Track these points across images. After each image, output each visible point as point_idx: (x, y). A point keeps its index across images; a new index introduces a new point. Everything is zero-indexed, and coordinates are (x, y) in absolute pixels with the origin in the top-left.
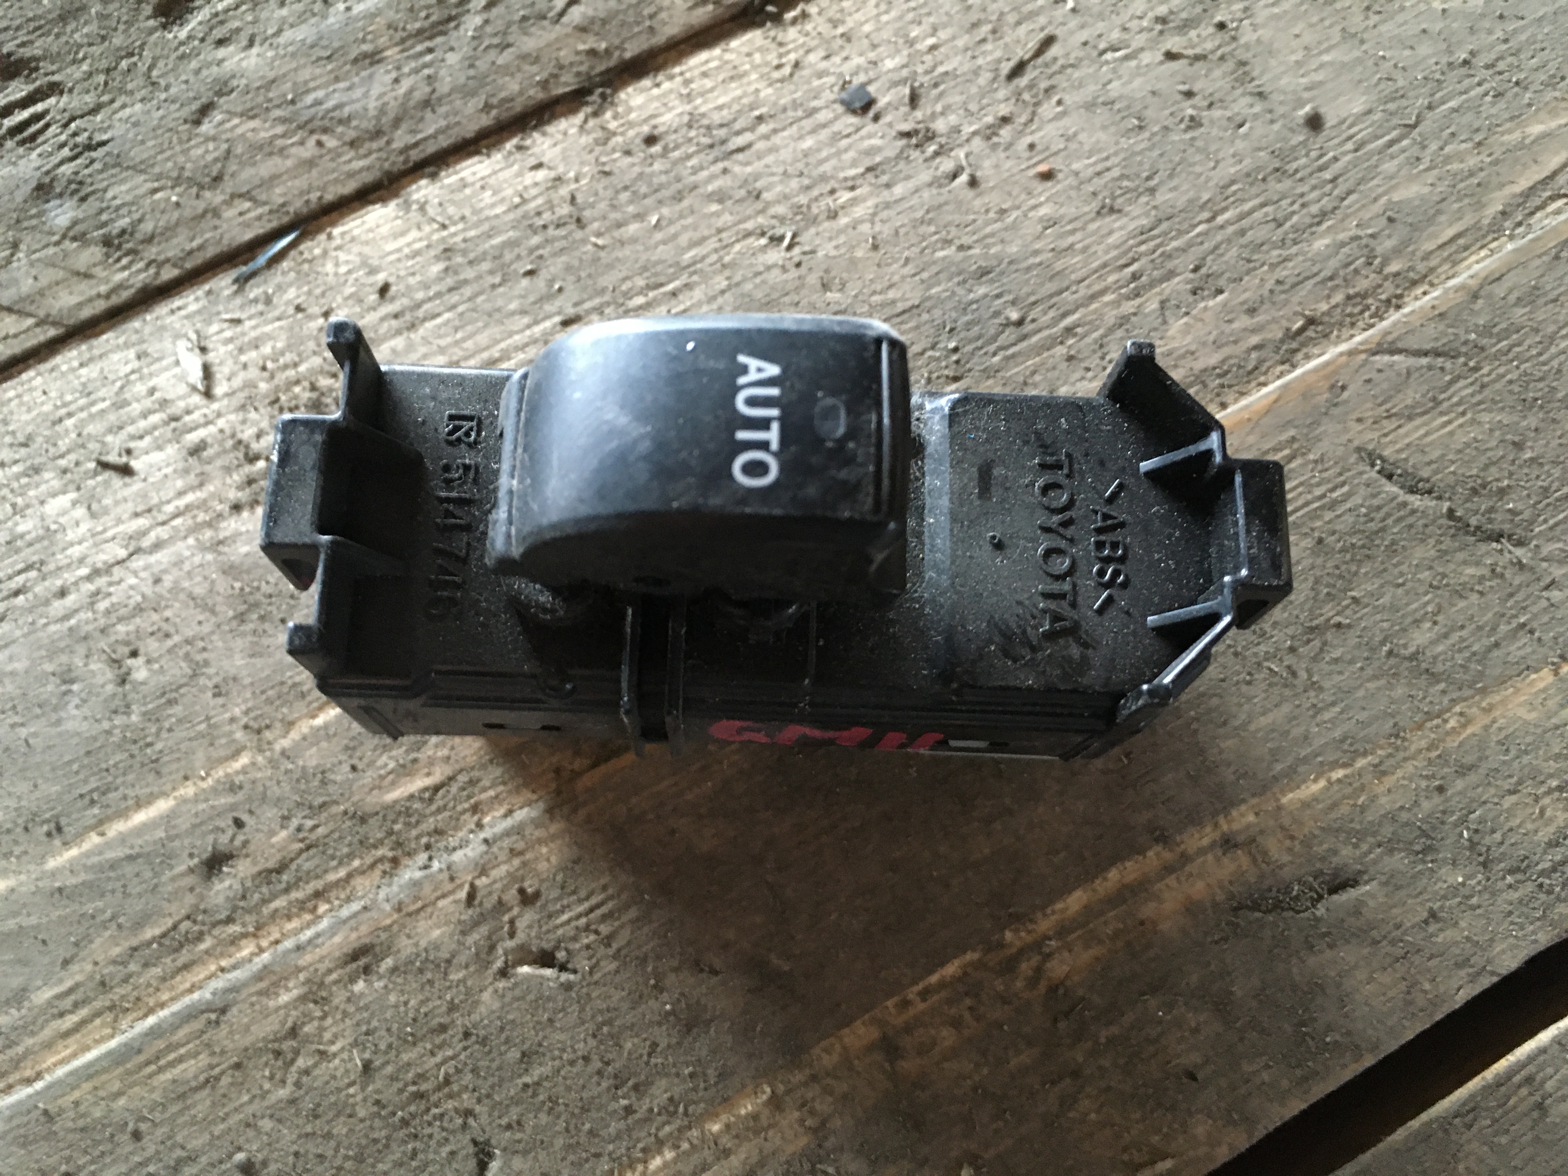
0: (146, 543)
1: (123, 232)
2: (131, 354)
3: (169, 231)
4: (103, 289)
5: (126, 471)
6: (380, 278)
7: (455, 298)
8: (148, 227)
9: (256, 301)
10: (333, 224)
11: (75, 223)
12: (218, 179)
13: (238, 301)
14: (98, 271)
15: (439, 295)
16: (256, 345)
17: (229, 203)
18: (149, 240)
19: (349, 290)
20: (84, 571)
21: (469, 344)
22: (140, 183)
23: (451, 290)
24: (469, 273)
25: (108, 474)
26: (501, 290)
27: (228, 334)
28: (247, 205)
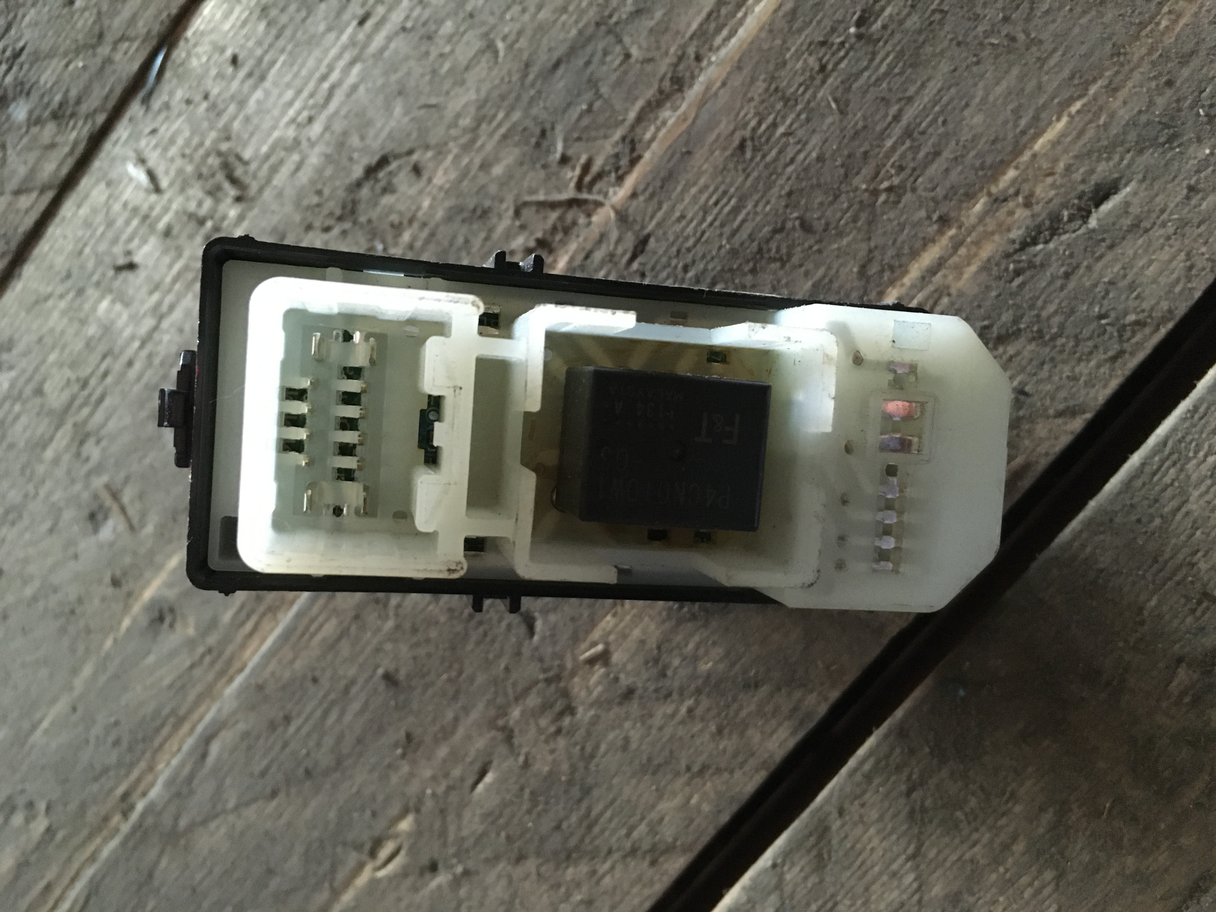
0: (164, 308)
1: (61, 105)
2: (102, 186)
3: (87, 90)
4: (67, 149)
5: (131, 267)
6: (229, 53)
7: (281, 43)
8: (73, 93)
9: (160, 111)
10: (185, 29)
11: (31, 113)
12: (101, 36)
13: (150, 115)
14: (59, 139)
15: (271, 46)
16: (172, 141)
17: (114, 49)
18: (78, 101)
19: (213, 72)
20: (136, 344)
21: (304, 72)
22: (56, 65)
23: (277, 37)
24: (284, 19)
25: (124, 274)
26: (309, 21)
27: (153, 142)
28: (126, 45)
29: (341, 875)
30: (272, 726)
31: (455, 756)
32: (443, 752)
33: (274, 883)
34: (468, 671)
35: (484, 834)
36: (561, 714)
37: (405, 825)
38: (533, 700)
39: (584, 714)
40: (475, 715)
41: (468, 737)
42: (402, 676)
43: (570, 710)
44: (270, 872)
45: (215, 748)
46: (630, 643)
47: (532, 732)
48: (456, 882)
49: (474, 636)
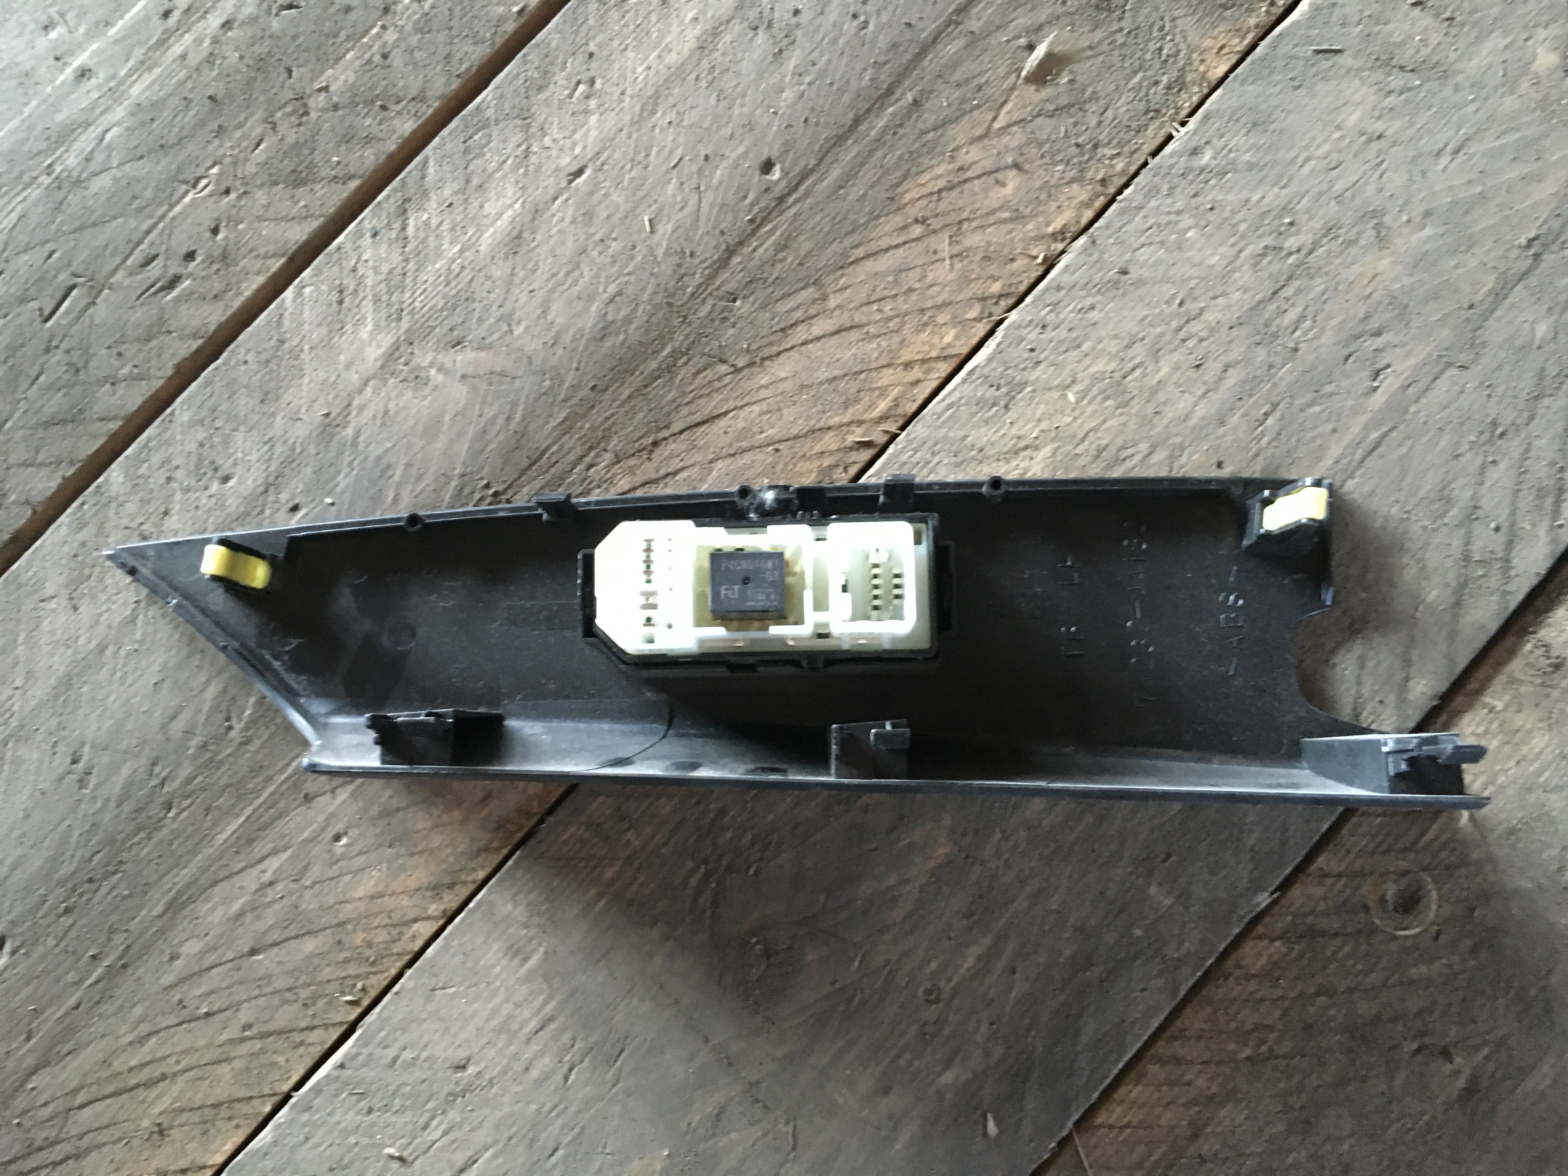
29: (174, 199)
30: (143, 124)
31: (245, 137)
32: (238, 134)
33: (135, 204)
34: (255, 95)
35: (257, 173)
36: (302, 115)
37: (215, 170)
38: (288, 109)
39: (314, 115)
40: (257, 116)
41: (252, 127)
42: (219, 97)
43: (306, 113)
44: (135, 197)
45: (109, 136)
46: (340, 82)
47: (286, 125)
48: (239, 198)
49: (260, 78)
